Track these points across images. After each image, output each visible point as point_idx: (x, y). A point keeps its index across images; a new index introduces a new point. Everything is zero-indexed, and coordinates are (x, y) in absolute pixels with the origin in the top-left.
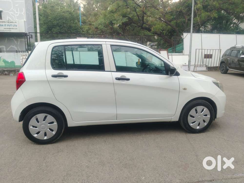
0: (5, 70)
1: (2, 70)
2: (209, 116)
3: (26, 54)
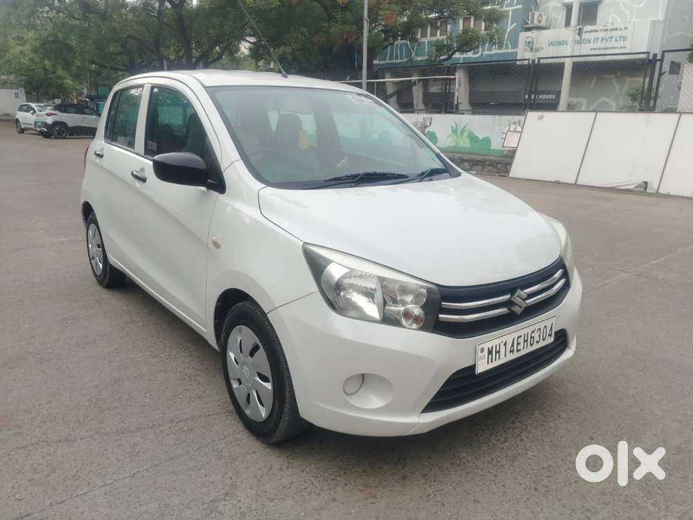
0: (465, 158)
1: (460, 157)
2: (269, 386)
3: (519, 121)
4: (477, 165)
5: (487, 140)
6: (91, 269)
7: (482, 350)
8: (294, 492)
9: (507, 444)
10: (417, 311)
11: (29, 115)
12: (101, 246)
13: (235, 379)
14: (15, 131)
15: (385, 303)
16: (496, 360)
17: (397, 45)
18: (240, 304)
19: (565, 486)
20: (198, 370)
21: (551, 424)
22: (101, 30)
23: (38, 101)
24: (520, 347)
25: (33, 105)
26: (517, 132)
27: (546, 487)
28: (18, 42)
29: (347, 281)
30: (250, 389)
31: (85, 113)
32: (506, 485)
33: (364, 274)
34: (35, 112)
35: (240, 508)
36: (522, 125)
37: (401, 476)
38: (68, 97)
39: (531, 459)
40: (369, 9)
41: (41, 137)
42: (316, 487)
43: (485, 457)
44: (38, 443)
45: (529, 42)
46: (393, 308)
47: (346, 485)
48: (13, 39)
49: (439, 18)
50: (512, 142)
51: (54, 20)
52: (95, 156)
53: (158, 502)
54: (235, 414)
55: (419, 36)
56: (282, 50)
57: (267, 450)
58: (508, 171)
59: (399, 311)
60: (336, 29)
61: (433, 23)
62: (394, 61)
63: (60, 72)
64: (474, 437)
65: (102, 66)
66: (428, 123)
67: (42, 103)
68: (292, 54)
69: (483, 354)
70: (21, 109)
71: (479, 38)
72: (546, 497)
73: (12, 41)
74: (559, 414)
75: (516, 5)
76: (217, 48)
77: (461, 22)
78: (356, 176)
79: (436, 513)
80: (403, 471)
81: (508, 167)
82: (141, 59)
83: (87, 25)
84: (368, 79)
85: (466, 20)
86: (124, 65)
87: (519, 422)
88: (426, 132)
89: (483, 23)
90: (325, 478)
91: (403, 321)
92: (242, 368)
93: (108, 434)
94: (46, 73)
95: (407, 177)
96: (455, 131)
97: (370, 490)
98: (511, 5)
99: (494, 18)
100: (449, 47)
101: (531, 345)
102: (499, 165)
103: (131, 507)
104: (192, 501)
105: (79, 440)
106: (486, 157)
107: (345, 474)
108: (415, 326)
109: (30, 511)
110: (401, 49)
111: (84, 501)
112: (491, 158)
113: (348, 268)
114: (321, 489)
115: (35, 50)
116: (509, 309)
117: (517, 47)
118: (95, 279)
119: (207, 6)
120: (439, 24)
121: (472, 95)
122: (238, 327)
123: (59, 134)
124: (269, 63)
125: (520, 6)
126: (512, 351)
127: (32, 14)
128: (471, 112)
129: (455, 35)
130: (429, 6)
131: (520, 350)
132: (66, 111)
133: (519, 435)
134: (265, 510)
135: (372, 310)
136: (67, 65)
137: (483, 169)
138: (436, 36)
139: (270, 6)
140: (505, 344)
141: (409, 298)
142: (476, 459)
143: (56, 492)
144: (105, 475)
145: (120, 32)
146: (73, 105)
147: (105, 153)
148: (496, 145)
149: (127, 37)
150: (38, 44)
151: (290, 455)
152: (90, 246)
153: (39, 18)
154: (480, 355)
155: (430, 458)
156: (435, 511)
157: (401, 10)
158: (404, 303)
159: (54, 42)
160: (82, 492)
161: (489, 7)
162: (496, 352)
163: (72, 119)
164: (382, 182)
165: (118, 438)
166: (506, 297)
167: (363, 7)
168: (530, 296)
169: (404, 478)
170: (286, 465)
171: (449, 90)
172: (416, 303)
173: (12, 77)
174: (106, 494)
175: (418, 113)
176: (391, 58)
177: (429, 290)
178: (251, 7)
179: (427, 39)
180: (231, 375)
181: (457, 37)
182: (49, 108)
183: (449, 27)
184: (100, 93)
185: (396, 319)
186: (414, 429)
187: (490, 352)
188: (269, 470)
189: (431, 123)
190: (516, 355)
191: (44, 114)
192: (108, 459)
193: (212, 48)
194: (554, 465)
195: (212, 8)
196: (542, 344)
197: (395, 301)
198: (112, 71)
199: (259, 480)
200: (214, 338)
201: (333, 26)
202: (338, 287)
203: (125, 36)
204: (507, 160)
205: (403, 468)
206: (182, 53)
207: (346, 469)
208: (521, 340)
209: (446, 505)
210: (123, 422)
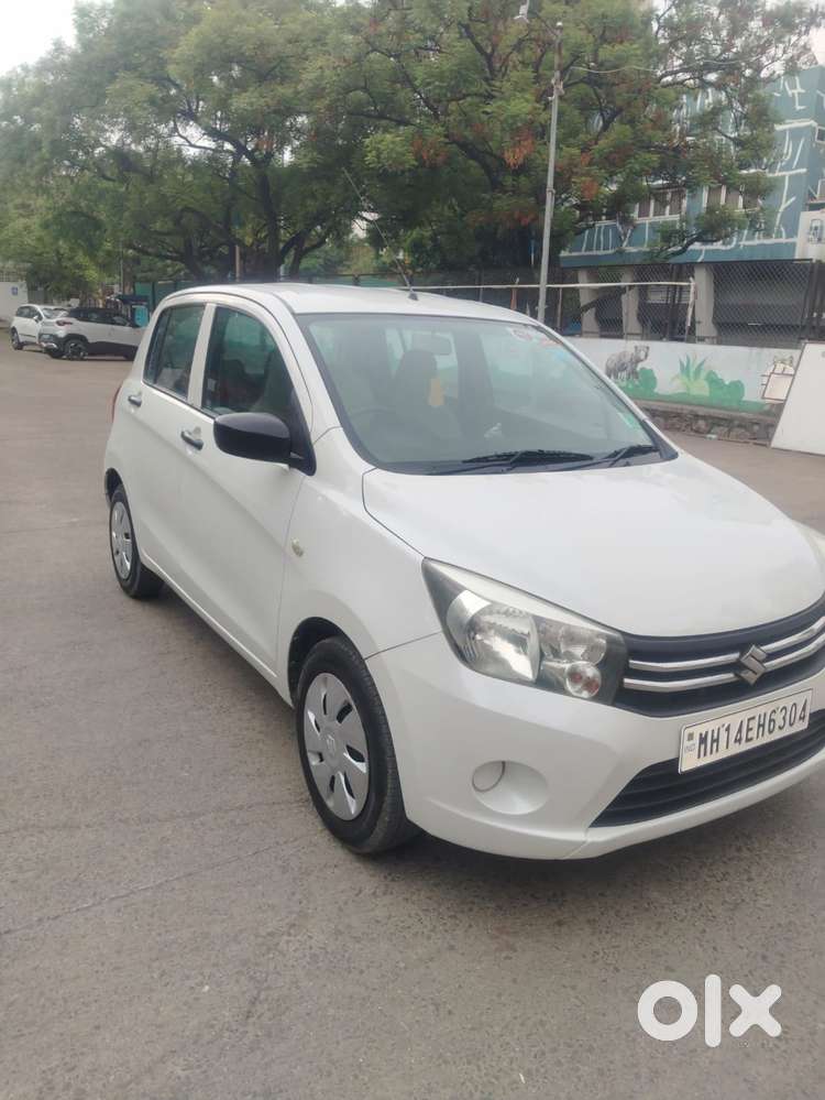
0: (700, 413)
1: (692, 411)
2: (362, 767)
3: (791, 357)
4: (719, 425)
5: (737, 386)
6: (113, 569)
7: (691, 737)
8: (392, 931)
9: (727, 884)
10: (591, 671)
11: (30, 322)
12: (131, 535)
13: (313, 752)
14: (9, 345)
15: (542, 655)
16: (711, 752)
17: (600, 227)
18: (327, 641)
19: (813, 956)
20: (260, 732)
21: (800, 857)
22: (145, 198)
23: (46, 301)
24: (753, 734)
25: (39, 308)
26: (787, 375)
27: (782, 955)
28: (21, 211)
29: (488, 618)
30: (334, 770)
31: (113, 323)
32: (718, 948)
33: (511, 610)
34: (40, 318)
35: (311, 948)
36: (795, 364)
37: (555, 920)
38: (90, 296)
39: (762, 910)
40: (556, 172)
41: (47, 356)
42: (426, 926)
43: (688, 900)
44: (25, 828)
45: (816, 228)
46: (554, 664)
47: (470, 926)
48: (16, 207)
49: (669, 186)
50: (777, 391)
51: (76, 180)
52: (128, 403)
53: (192, 930)
54: (311, 804)
55: (635, 215)
56: (415, 233)
57: (357, 865)
58: (769, 438)
59: (563, 669)
60: (503, 203)
61: (658, 195)
62: (594, 253)
63: (81, 258)
64: (675, 869)
65: (143, 252)
66: (642, 355)
67: (52, 304)
68: (433, 239)
69: (691, 742)
70: (20, 313)
71: (734, 220)
72: (781, 971)
73: (14, 211)
74: (814, 843)
75: (797, 168)
76: (319, 227)
77: (705, 195)
78: (511, 455)
79: (604, 981)
80: (558, 912)
81: (770, 430)
82: (202, 241)
83: (123, 189)
84: (548, 283)
85: (713, 192)
86: (176, 252)
87: (748, 849)
88: (638, 369)
89: (741, 199)
90: (439, 914)
91: (569, 686)
92: (324, 738)
93: (125, 821)
94: (60, 260)
95: (591, 458)
96: (685, 369)
97: (505, 937)
98: (788, 167)
99: (757, 190)
100: (682, 235)
101: (770, 732)
102: (756, 428)
103: (153, 933)
104: (241, 931)
105: (83, 827)
106: (734, 414)
107: (471, 910)
108: (585, 694)
109: (12, 927)
110: (606, 234)
111: (86, 919)
112: (743, 414)
113: (488, 600)
114: (432, 931)
115: (46, 226)
116: (736, 675)
117: (796, 234)
118: (118, 583)
119: (305, 166)
120: (669, 196)
121: (718, 309)
122: (322, 675)
123: (73, 353)
124: (397, 252)
125: (804, 170)
126: (738, 741)
127: (45, 171)
128: (715, 341)
129: (693, 215)
130: (654, 168)
131: (751, 739)
132: (86, 319)
133: (745, 870)
134: (347, 955)
135: (522, 665)
136: (91, 250)
137: (729, 431)
138: (664, 214)
139: (401, 168)
140: (728, 729)
141: (579, 651)
142: (674, 903)
143: (48, 902)
144: (118, 884)
145: (174, 201)
146: (96, 310)
147: (143, 399)
148: (751, 395)
149: (182, 211)
150: (50, 216)
151: (390, 874)
152: (114, 534)
153: (54, 176)
154: (687, 743)
155: (602, 895)
156: (604, 978)
157: (607, 175)
158: (570, 657)
159: (74, 213)
160: (85, 905)
161: (752, 171)
162: (713, 741)
163: (94, 331)
164: (551, 466)
165: (139, 828)
166: (734, 656)
167: (546, 171)
168: (772, 656)
169: (560, 923)
170: (383, 888)
171: (679, 301)
172: (589, 659)
173: (10, 264)
174: (119, 911)
175: (627, 339)
176: (589, 248)
177: (610, 641)
178: (372, 168)
179: (649, 219)
180: (309, 747)
181: (697, 219)
182: (62, 313)
183: (685, 202)
184: (137, 293)
185: (558, 682)
186: (576, 851)
187: (703, 740)
188: (357, 895)
189: (646, 356)
190: (744, 747)
191: (53, 321)
192: (125, 858)
193: (310, 227)
194: (797, 922)
195: (312, 168)
196: (788, 731)
197: (556, 654)
198: (157, 260)
199: (340, 909)
200: (288, 688)
201: (499, 198)
202: (473, 626)
203: (180, 208)
204: (769, 419)
205: (560, 909)
206: (263, 235)
207: (473, 903)
208: (754, 724)
209: (622, 971)
210: (147, 805)
